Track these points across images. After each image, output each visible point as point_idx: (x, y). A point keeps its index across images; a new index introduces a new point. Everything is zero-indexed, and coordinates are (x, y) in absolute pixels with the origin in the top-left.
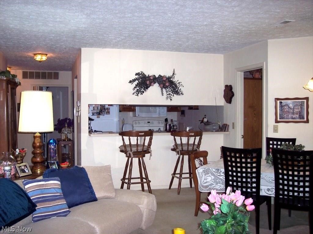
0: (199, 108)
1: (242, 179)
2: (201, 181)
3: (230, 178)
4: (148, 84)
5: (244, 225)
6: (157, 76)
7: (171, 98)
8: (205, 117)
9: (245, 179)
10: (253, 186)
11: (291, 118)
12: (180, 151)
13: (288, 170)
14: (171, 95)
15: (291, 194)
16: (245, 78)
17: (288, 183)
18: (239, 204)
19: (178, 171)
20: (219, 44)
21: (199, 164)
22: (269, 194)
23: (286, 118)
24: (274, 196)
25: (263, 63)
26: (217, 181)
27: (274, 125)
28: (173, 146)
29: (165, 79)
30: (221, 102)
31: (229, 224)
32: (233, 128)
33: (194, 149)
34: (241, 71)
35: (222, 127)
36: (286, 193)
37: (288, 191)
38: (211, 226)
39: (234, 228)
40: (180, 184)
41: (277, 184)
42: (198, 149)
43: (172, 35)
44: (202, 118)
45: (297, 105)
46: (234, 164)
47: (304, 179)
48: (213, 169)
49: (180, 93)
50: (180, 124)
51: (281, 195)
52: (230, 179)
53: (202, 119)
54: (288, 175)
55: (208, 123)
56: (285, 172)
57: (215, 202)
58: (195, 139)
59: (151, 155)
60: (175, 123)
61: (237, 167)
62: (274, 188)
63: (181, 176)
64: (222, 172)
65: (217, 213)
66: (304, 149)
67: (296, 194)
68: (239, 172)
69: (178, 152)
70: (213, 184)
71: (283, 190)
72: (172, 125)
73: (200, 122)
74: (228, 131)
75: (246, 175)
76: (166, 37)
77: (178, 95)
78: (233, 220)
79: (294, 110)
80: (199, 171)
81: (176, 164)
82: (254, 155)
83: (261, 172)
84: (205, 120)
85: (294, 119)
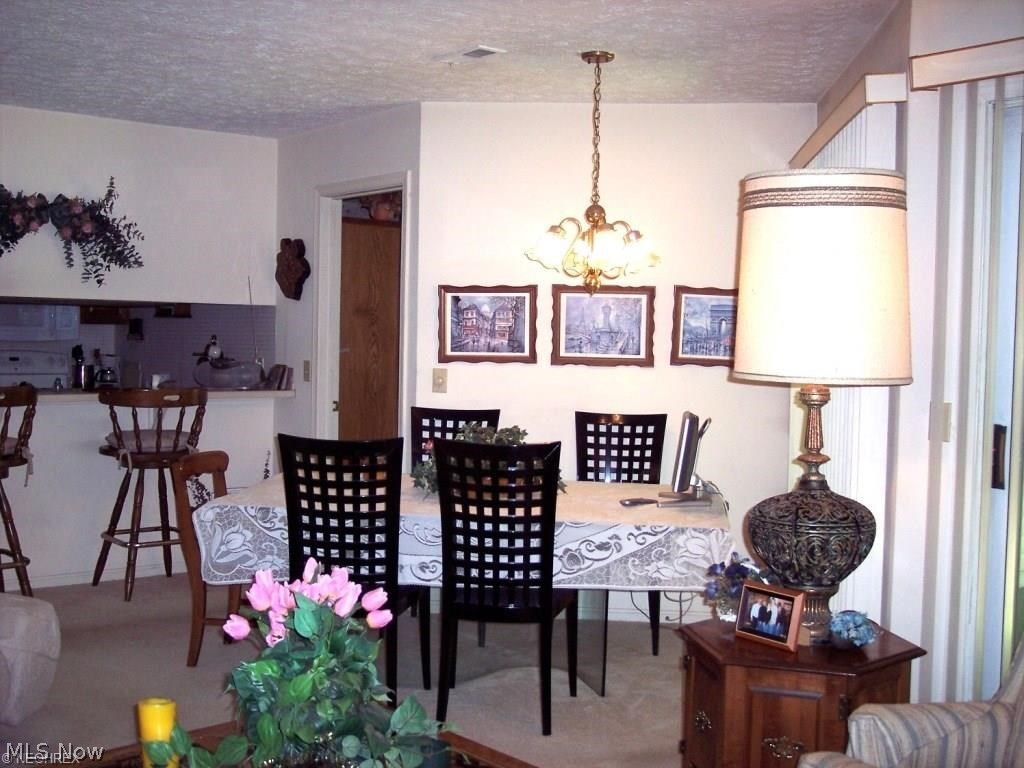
0: (192, 313)
1: (342, 538)
2: (208, 551)
3: (306, 536)
4: (17, 223)
5: (366, 670)
6: (50, 200)
7: (102, 277)
8: (214, 344)
9: (352, 536)
10: (377, 556)
11: (486, 348)
12: (132, 453)
13: (481, 505)
14: (99, 267)
15: (489, 574)
16: (345, 220)
17: (481, 542)
18: (345, 609)
19: (125, 522)
20: (268, 105)
21: (196, 496)
22: (423, 580)
23: (470, 348)
24: (441, 584)
25: (406, 174)
26: (263, 546)
27: (434, 370)
28: (107, 438)
29: (78, 210)
30: (267, 293)
31: (321, 669)
32: (307, 377)
33: (179, 449)
34: (334, 197)
35: (271, 374)
36: (474, 573)
37: (482, 566)
38: (266, 681)
39: (335, 680)
40: (131, 565)
41: (449, 547)
42: (190, 448)
43: (111, 60)
44: (205, 345)
45: (503, 309)
46: (317, 491)
47: (527, 527)
48: (249, 509)
49: (132, 259)
50: (124, 365)
51: (460, 579)
52: (304, 537)
53: (202, 351)
54: (481, 519)
55: (222, 363)
56: (473, 510)
57: (269, 609)
58: (182, 414)
59: (30, 472)
60: (109, 362)
61: (325, 499)
62: (441, 559)
63: (134, 539)
64: (280, 516)
65: (278, 640)
66: (524, 441)
67: (503, 574)
68: (333, 515)
69: (125, 458)
70: (251, 558)
71: (467, 564)
72: (96, 370)
73: (198, 358)
74: (288, 388)
75: (357, 523)
76: (90, 66)
77: (125, 266)
78: (331, 655)
79: (493, 324)
80: (202, 518)
81: (118, 500)
82: (381, 460)
83: (401, 514)
84: (215, 352)
85: (493, 351)
